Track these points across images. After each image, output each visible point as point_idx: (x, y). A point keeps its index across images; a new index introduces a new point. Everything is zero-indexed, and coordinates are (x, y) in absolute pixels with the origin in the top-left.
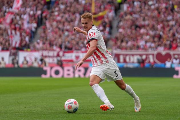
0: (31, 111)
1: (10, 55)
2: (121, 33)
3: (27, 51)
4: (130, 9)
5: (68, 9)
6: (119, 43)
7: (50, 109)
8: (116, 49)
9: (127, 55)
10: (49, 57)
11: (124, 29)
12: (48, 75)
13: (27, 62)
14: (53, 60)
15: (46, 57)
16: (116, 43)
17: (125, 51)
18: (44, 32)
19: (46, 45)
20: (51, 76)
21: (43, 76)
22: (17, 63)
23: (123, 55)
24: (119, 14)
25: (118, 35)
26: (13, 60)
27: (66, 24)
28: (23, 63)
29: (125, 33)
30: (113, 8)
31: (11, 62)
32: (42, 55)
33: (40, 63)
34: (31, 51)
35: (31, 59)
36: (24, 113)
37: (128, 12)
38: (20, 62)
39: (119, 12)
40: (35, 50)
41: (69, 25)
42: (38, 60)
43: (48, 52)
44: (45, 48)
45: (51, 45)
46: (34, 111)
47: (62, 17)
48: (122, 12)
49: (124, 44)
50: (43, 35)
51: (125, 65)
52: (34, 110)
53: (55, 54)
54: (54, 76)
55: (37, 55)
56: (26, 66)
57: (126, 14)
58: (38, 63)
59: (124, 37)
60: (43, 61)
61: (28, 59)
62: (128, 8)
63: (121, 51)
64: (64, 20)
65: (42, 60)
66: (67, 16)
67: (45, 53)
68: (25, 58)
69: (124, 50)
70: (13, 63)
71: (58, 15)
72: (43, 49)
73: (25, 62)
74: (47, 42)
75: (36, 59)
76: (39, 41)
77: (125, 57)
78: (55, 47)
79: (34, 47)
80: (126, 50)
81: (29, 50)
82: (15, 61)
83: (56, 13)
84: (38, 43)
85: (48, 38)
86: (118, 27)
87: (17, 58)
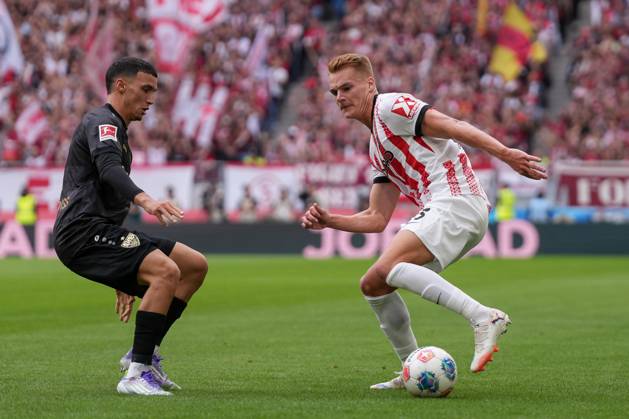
0: (271, 374)
1: (196, 180)
2: (580, 101)
3: (253, 165)
4: (614, 19)
5: (396, 16)
6: (573, 136)
7: (335, 367)
8: (563, 158)
9: (602, 179)
10: (331, 185)
11: (591, 86)
12: (326, 251)
13: (254, 203)
14: (344, 198)
15: (319, 185)
16: (563, 137)
17: (595, 165)
18: (313, 99)
19: (318, 143)
20: (337, 253)
21: (311, 253)
22: (221, 206)
23: (590, 178)
24: (571, 35)
25: (571, 109)
26: (206, 196)
27: (389, 70)
28: (240, 209)
29: (595, 102)
30: (553, 14)
31: (198, 204)
32: (307, 181)
33: (299, 205)
34: (269, 165)
35: (267, 193)
36: (246, 380)
37: (606, 27)
38: (231, 205)
39: (575, 29)
40: (284, 161)
41: (400, 74)
42: (293, 197)
43: (328, 169)
44: (316, 153)
45: (337, 143)
46: (281, 375)
47: (375, 47)
48: (583, 29)
49: (591, 142)
50: (308, 108)
51: (597, 215)
52: (281, 371)
53: (353, 175)
54: (348, 251)
55: (290, 178)
56: (249, 217)
57: (599, 35)
58: (292, 207)
59: (593, 114)
60: (308, 199)
61: (257, 193)
62: (605, 13)
63: (583, 165)
64: (380, 55)
65: (305, 197)
66: (389, 42)
67: (317, 172)
68: (247, 190)
69: (592, 162)
70: (207, 208)
71: (361, 40)
72: (310, 160)
73: (247, 204)
74: (323, 135)
75: (284, 194)
76: (293, 129)
77: (594, 184)
78: (349, 153)
79: (279, 149)
80: (597, 162)
81: (260, 161)
82: (213, 201)
83: (354, 34)
84: (292, 138)
85: (328, 119)
86: (572, 82)
87: (219, 191)
